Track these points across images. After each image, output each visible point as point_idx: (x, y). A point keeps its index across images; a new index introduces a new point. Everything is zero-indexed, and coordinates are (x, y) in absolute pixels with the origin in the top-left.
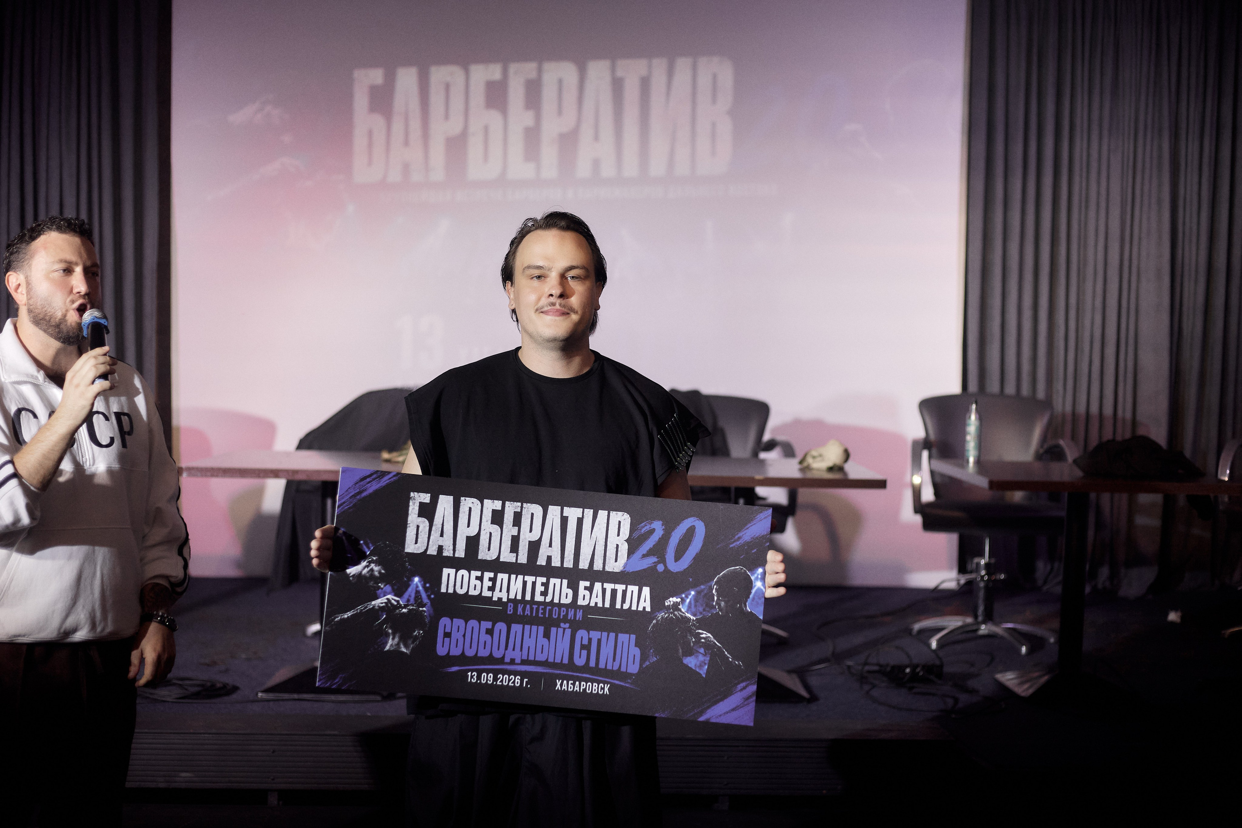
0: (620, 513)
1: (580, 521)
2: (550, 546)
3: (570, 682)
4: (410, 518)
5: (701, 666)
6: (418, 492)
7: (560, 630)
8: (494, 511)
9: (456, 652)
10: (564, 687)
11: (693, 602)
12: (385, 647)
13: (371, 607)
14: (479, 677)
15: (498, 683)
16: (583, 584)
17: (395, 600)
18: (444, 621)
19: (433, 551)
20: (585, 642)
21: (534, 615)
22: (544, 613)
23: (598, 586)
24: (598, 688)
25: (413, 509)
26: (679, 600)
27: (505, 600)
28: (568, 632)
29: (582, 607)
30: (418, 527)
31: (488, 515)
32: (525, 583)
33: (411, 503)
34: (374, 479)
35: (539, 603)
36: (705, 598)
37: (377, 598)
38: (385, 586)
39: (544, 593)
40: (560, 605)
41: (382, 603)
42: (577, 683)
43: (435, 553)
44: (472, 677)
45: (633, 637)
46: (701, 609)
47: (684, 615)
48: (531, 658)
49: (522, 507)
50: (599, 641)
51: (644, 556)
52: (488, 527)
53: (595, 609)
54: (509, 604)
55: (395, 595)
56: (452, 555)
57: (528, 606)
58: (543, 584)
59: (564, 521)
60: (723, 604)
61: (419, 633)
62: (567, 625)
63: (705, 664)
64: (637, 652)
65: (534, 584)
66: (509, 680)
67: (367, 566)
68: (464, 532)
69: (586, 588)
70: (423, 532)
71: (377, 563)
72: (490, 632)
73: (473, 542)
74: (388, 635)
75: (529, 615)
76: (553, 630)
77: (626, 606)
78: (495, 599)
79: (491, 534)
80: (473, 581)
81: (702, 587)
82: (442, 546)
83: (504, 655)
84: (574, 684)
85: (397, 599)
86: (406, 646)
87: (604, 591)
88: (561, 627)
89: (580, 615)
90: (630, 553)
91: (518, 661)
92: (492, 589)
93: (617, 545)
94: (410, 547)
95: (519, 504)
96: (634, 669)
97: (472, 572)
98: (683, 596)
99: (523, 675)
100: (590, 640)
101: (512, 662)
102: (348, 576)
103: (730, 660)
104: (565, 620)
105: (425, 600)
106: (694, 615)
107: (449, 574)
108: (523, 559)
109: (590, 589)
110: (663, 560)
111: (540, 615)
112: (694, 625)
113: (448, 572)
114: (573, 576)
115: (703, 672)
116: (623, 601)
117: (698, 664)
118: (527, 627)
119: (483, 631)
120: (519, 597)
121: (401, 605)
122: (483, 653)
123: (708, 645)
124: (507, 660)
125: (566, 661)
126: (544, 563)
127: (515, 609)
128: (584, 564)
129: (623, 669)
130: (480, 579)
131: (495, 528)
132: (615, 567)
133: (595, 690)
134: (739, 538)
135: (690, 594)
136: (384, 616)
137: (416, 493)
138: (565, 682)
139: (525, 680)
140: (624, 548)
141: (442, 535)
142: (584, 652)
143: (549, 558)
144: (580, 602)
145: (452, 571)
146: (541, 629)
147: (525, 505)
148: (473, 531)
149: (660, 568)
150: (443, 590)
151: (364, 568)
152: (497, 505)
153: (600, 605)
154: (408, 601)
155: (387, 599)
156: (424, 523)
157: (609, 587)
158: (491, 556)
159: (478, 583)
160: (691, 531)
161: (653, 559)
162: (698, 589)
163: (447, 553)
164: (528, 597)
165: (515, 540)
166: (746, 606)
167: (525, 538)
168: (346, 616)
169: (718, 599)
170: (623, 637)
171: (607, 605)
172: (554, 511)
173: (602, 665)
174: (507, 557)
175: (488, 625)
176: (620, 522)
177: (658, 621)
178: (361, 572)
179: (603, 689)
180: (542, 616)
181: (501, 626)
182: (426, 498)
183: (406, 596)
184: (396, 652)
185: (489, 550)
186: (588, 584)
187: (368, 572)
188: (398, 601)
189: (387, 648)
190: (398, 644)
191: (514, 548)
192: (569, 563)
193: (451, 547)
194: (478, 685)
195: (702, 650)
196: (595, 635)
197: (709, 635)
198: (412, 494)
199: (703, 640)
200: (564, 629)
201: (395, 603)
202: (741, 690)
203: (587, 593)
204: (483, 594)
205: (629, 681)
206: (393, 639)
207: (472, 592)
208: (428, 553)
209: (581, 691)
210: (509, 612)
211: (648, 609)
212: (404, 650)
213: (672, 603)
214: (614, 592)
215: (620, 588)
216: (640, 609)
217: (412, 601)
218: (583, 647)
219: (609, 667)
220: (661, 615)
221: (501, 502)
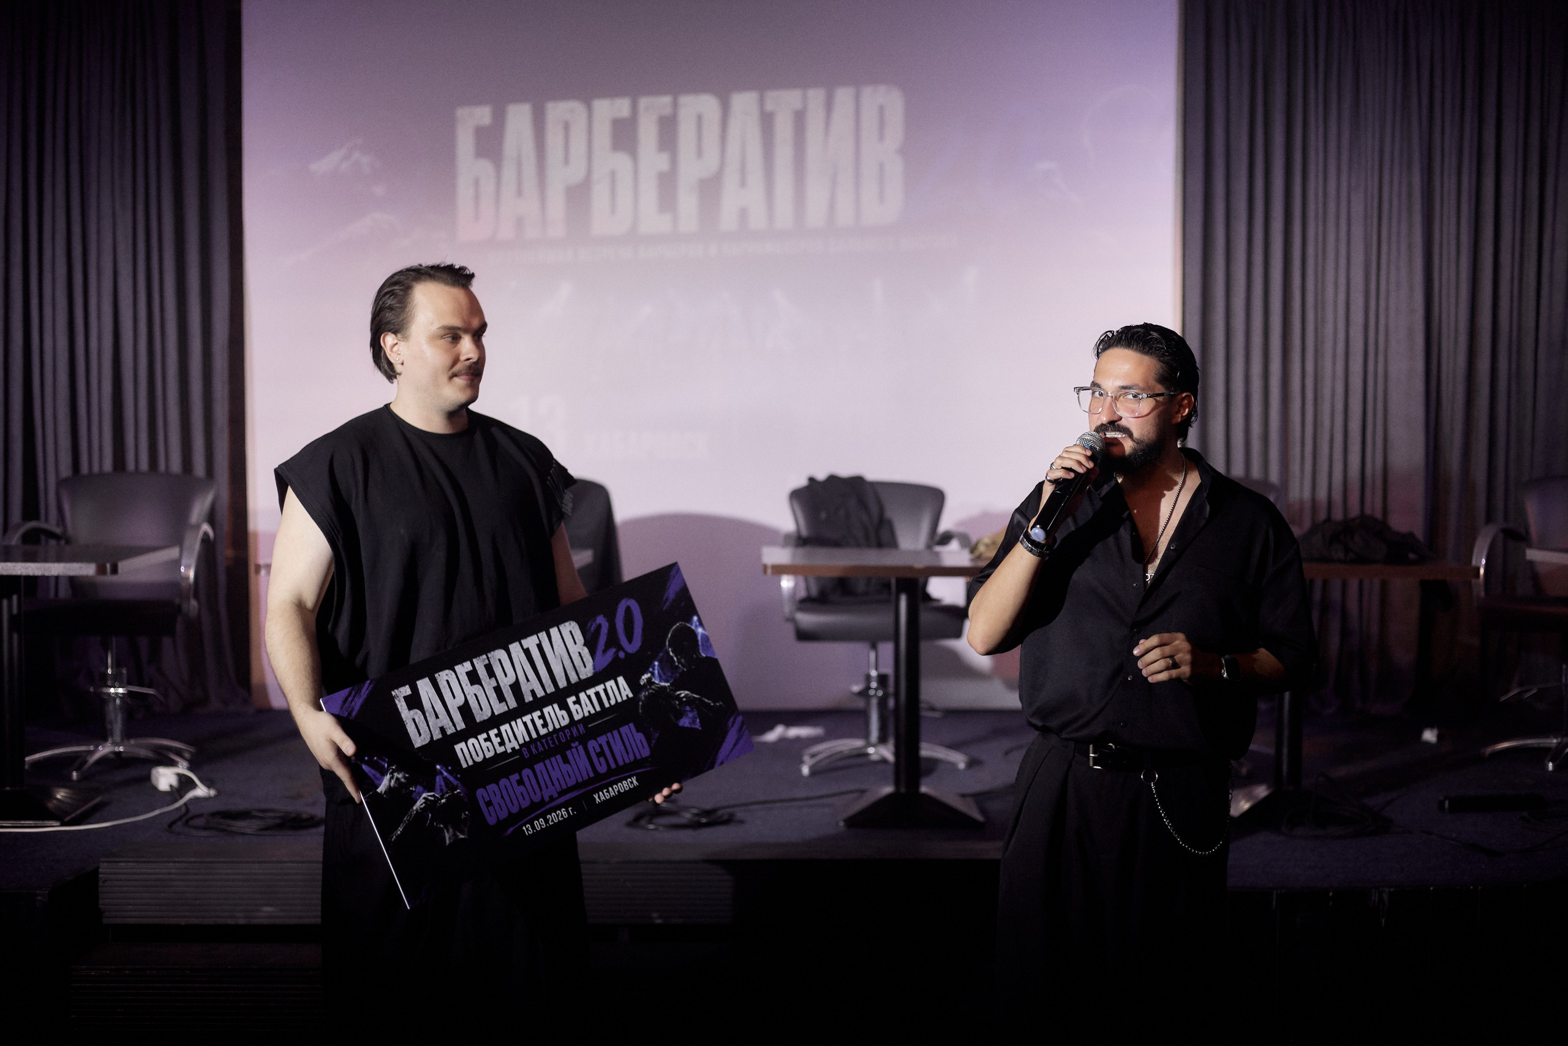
0: (567, 624)
1: (540, 646)
2: (528, 680)
3: (605, 791)
4: (403, 716)
5: (694, 722)
6: (397, 689)
7: (574, 750)
8: (467, 673)
9: (503, 815)
10: (603, 798)
11: (660, 671)
12: (445, 842)
13: (415, 812)
14: (533, 827)
15: (551, 823)
16: (571, 700)
17: (430, 796)
18: (480, 792)
19: (437, 735)
20: (598, 750)
21: (547, 748)
22: (554, 743)
23: (582, 696)
24: (628, 784)
25: (402, 706)
26: (649, 675)
27: (517, 747)
28: (580, 748)
29: (580, 721)
30: (414, 720)
31: (464, 679)
32: (525, 724)
33: (397, 702)
34: (354, 697)
35: (545, 736)
36: (667, 663)
37: (415, 802)
38: (416, 788)
39: (545, 725)
40: (562, 729)
41: (422, 805)
42: (610, 789)
43: (440, 736)
44: (527, 830)
45: (631, 725)
46: (669, 674)
47: (659, 686)
48: (564, 787)
49: (488, 658)
50: (608, 743)
51: (604, 651)
52: (471, 690)
53: (591, 718)
54: (523, 749)
55: (429, 792)
56: (455, 731)
57: (538, 743)
58: (539, 717)
59: (527, 652)
60: (683, 660)
61: (465, 814)
62: (577, 743)
63: (696, 718)
64: (640, 736)
65: (533, 721)
66: (558, 816)
67: (392, 778)
68: (454, 704)
69: (575, 703)
70: (421, 723)
71: (398, 770)
72: (520, 782)
73: (465, 710)
74: (442, 830)
75: (543, 750)
76: (568, 753)
77: (613, 702)
78: (509, 751)
79: (475, 695)
80: (485, 745)
81: (661, 654)
82: (443, 727)
83: (542, 795)
84: (608, 792)
85: (432, 794)
86: (462, 833)
87: (589, 697)
88: (573, 748)
89: (581, 727)
90: (593, 653)
91: (555, 795)
92: (502, 743)
93: (579, 653)
94: (418, 742)
95: (484, 656)
96: (646, 752)
97: (479, 737)
98: (651, 670)
99: (565, 805)
100: (601, 746)
101: (552, 799)
102: (380, 795)
103: (712, 704)
104: (573, 739)
105: (455, 782)
106: (666, 681)
107: (461, 749)
108: (513, 704)
109: (578, 702)
110: (620, 648)
111: (552, 746)
112: (671, 690)
113: (459, 747)
114: (559, 697)
115: (698, 726)
116: (609, 699)
117: (690, 721)
118: (547, 762)
119: (515, 784)
120: (527, 739)
121: (438, 798)
122: (525, 804)
123: (690, 701)
124: (547, 799)
125: (592, 775)
126: (531, 699)
127: (530, 751)
128: (562, 684)
129: (638, 757)
130: (488, 739)
131: (477, 688)
132: (587, 672)
133: (627, 787)
134: (667, 599)
135: (654, 666)
136: (430, 815)
137: (396, 691)
138: (601, 793)
139: (570, 809)
140: (585, 652)
141: (437, 717)
142: (602, 759)
143: (533, 692)
144: (577, 717)
145: (462, 745)
146: (559, 757)
147: (489, 655)
148: (460, 700)
149: (622, 655)
150: (464, 766)
151: (390, 781)
152: (467, 666)
153: (593, 712)
154: (442, 790)
155: (424, 798)
156: (417, 714)
157: (591, 692)
158: (486, 714)
159: (489, 743)
160: (628, 611)
161: (612, 651)
162: (658, 658)
163: (450, 731)
164: (534, 735)
165: (498, 690)
166: (700, 654)
167: (505, 685)
168: (399, 832)
169: (678, 659)
170: (624, 729)
171: (598, 709)
172: (514, 647)
173: (621, 763)
174: (499, 709)
175: (515, 777)
176: (571, 632)
177: (643, 702)
178: (390, 785)
179: (632, 783)
180: (553, 746)
181: (527, 772)
182: (406, 690)
183: (438, 787)
184: (456, 841)
185: (482, 709)
186: (573, 698)
187: (395, 782)
188: (433, 796)
189: (448, 842)
190: (455, 835)
191: (501, 698)
192: (550, 689)
193: (451, 724)
194: (537, 834)
195: (688, 708)
196: (602, 740)
197: (687, 692)
198: (393, 693)
199: (684, 699)
200: (576, 748)
201: (433, 799)
202: (732, 725)
203: (577, 706)
204: (498, 752)
205: (648, 764)
206: (448, 832)
207: (489, 755)
208: (435, 739)
209: (617, 793)
210: (526, 757)
211: (631, 695)
212: (462, 836)
213: (645, 680)
214: (597, 694)
215: (600, 688)
216: (625, 698)
217: (444, 788)
218: (599, 755)
219: (627, 761)
220: (643, 695)
221: (469, 663)
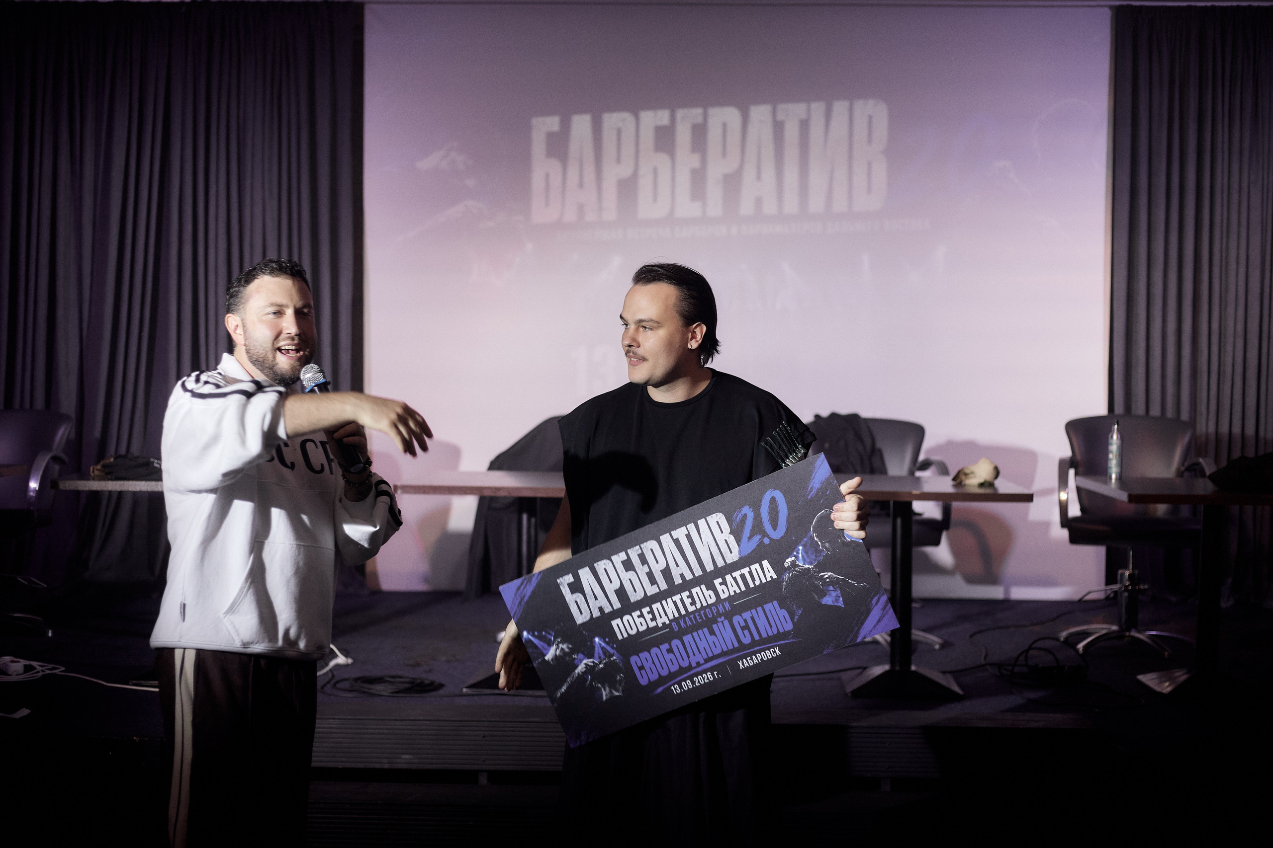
0: (714, 515)
1: (688, 536)
2: (678, 566)
3: (748, 659)
4: (567, 599)
5: (837, 601)
6: (562, 576)
7: (720, 624)
8: (623, 562)
9: (654, 677)
10: (746, 665)
11: (804, 555)
12: (602, 699)
13: (577, 675)
14: (681, 687)
15: (697, 685)
16: (717, 582)
17: (591, 662)
18: (634, 659)
19: (596, 614)
20: (743, 624)
21: (695, 623)
22: (701, 618)
23: (728, 578)
24: (771, 653)
25: (566, 591)
26: (793, 558)
27: (667, 622)
28: (726, 623)
29: (725, 599)
30: (576, 602)
31: (620, 568)
32: (675, 603)
33: (561, 588)
34: (526, 585)
35: (693, 612)
36: (812, 548)
37: (576, 667)
38: (577, 656)
39: (693, 603)
40: (709, 606)
41: (583, 669)
42: (754, 657)
43: (599, 614)
44: (675, 689)
45: (775, 603)
46: (813, 557)
47: (803, 568)
48: (710, 655)
49: (641, 548)
50: (752, 618)
51: (750, 538)
52: (626, 576)
53: (736, 596)
54: (673, 624)
55: (588, 658)
56: (611, 610)
57: (687, 619)
58: (688, 597)
59: (677, 542)
60: (827, 545)
61: (621, 677)
62: (723, 618)
63: (839, 597)
64: (783, 613)
65: (682, 600)
66: (704, 679)
67: (557, 648)
68: (611, 588)
69: (721, 584)
70: (582, 604)
71: (563, 642)
72: (670, 651)
73: (621, 593)
74: (599, 689)
75: (691, 624)
76: (715, 626)
77: (757, 583)
78: (660, 625)
79: (630, 580)
80: (638, 620)
81: (805, 539)
82: (601, 607)
83: (690, 662)
84: (752, 659)
85: (591, 660)
86: (617, 691)
87: (735, 579)
88: (719, 622)
89: (727, 605)
90: (738, 542)
91: (702, 661)
92: (654, 619)
93: (726, 540)
94: (580, 619)
95: (638, 547)
96: (789, 626)
97: (633, 614)
98: (795, 553)
99: (711, 670)
100: (745, 621)
101: (698, 664)
102: (548, 662)
103: (856, 585)
104: (720, 615)
105: (612, 651)
106: (811, 564)
107: (618, 625)
108: (664, 586)
109: (724, 583)
110: (765, 534)
111: (699, 621)
112: (815, 572)
113: (615, 623)
114: (707, 579)
115: (841, 603)
116: (753, 580)
117: (834, 599)
118: (695, 634)
119: (665, 652)
120: (677, 615)
121: (597, 664)
122: (674, 668)
123: (833, 582)
124: (694, 665)
125: (736, 645)
126: (680, 581)
127: (679, 624)
128: (709, 567)
129: (781, 630)
130: (642, 616)
131: (631, 574)
132: (733, 557)
133: (769, 656)
134: (812, 488)
135: (799, 550)
136: (590, 677)
137: (561, 579)
138: (744, 660)
139: (715, 673)
140: (732, 540)
141: (596, 598)
142: (746, 632)
143: (682, 575)
144: (723, 596)
145: (618, 621)
146: (705, 630)
147: (642, 546)
148: (616, 585)
149: (766, 541)
150: (620, 637)
151: (556, 651)
152: (622, 556)
153: (738, 591)
154: (600, 657)
155: (585, 664)
156: (579, 597)
157: (737, 574)
158: (640, 595)
159: (642, 619)
160: (773, 500)
161: (757, 538)
162: (802, 543)
163: (608, 609)
164: (683, 612)
165: (650, 576)
166: (846, 539)
167: (657, 570)
168: (563, 690)
169: (821, 542)
170: (768, 607)
171: (743, 589)
172: (665, 538)
173: (764, 635)
174: (652, 590)
175: (665, 647)
176: (717, 522)
177: (787, 582)
178: (556, 655)
179: (775, 652)
180: (701, 620)
181: (676, 643)
182: (569, 578)
183: (596, 655)
184: (612, 698)
185: (635, 591)
186: (720, 580)
187: (561, 652)
188: (593, 662)
189: (604, 698)
190: (611, 692)
191: (653, 581)
192: (698, 572)
193: (608, 604)
194: (684, 693)
195: (831, 588)
196: (747, 615)
197: (830, 573)
198: (558, 581)
199: (828, 580)
200: (722, 622)
201: (592, 664)
202: (877, 604)
203: (724, 587)
204: (650, 626)
205: (790, 637)
206: (605, 690)
207: (642, 629)
208: (594, 617)
209: (760, 661)
210: (675, 630)
211: (775, 577)
212: (617, 694)
213: (789, 563)
214: (743, 576)
215: (745, 571)
216: (769, 579)
217: (603, 656)
218: (743, 628)
219: (770, 634)
220: (787, 576)
221: (624, 553)
